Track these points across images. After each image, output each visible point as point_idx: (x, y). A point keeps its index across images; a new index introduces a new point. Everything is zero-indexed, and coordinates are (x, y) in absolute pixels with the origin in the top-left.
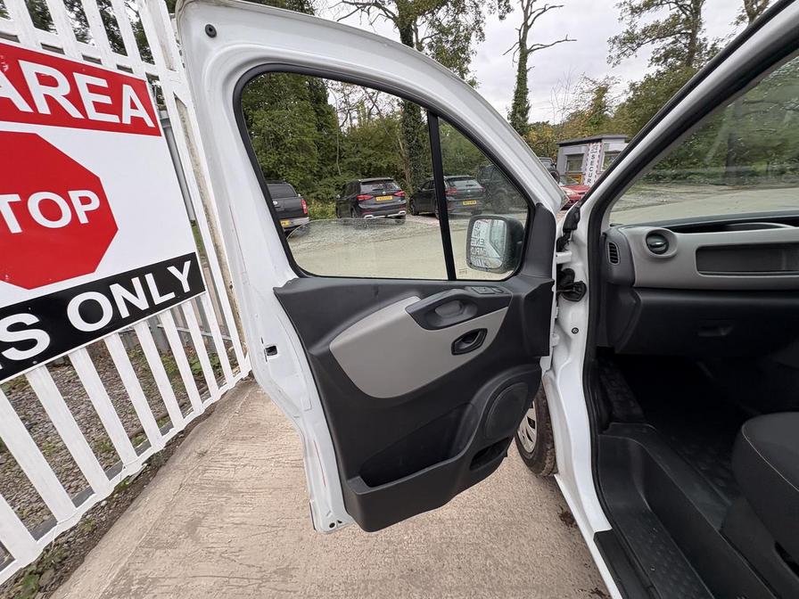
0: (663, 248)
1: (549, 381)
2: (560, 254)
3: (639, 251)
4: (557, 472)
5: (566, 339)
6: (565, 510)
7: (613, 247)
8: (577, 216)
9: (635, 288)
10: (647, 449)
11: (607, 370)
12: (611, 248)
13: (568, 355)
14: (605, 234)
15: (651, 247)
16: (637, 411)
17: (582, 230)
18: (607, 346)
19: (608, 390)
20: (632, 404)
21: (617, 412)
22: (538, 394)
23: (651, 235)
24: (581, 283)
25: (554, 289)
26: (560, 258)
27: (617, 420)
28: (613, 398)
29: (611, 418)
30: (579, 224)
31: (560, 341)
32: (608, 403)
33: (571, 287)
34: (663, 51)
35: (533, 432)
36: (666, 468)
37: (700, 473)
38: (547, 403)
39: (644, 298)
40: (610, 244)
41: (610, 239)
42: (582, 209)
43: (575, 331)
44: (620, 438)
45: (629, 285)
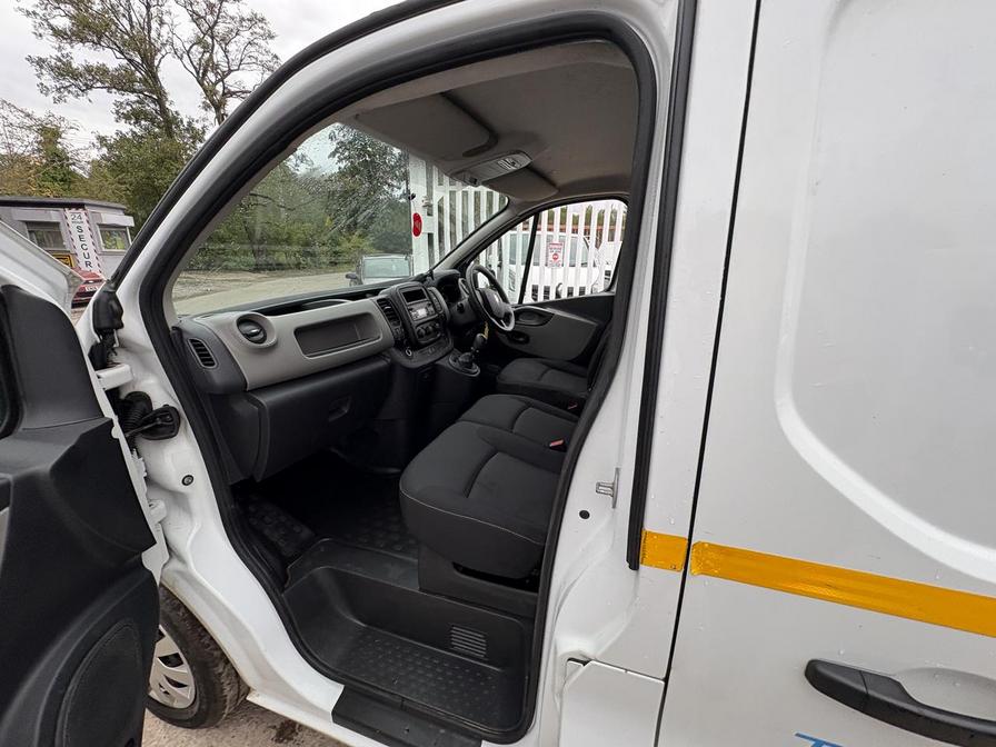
0: (261, 336)
1: (178, 577)
2: (104, 373)
3: (236, 344)
4: (249, 690)
5: (177, 499)
6: (278, 724)
7: (198, 345)
8: (115, 306)
9: (251, 391)
10: (334, 568)
11: (252, 509)
12: (195, 346)
13: (192, 520)
14: (174, 328)
15: (248, 336)
16: (306, 533)
17: (133, 326)
18: (242, 478)
19: (267, 532)
20: (297, 529)
21: (288, 551)
22: (162, 607)
23: (242, 321)
24: (167, 410)
25: (117, 432)
26: (108, 378)
27: (291, 560)
28: (274, 537)
29: (285, 562)
30: (124, 318)
31: (168, 507)
32: (272, 547)
33: (153, 419)
34: (129, 108)
35: (184, 672)
36: (359, 573)
37: (383, 551)
38: (187, 610)
39: (267, 400)
40: (192, 341)
41: (187, 332)
42: (121, 293)
43: (187, 481)
44: (305, 578)
45: (241, 390)
